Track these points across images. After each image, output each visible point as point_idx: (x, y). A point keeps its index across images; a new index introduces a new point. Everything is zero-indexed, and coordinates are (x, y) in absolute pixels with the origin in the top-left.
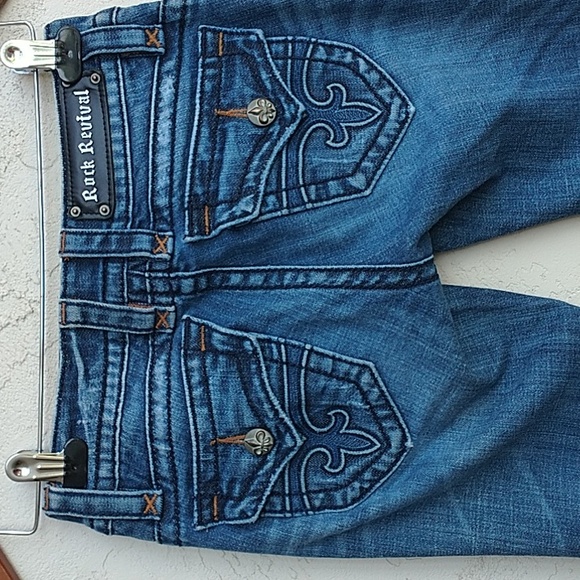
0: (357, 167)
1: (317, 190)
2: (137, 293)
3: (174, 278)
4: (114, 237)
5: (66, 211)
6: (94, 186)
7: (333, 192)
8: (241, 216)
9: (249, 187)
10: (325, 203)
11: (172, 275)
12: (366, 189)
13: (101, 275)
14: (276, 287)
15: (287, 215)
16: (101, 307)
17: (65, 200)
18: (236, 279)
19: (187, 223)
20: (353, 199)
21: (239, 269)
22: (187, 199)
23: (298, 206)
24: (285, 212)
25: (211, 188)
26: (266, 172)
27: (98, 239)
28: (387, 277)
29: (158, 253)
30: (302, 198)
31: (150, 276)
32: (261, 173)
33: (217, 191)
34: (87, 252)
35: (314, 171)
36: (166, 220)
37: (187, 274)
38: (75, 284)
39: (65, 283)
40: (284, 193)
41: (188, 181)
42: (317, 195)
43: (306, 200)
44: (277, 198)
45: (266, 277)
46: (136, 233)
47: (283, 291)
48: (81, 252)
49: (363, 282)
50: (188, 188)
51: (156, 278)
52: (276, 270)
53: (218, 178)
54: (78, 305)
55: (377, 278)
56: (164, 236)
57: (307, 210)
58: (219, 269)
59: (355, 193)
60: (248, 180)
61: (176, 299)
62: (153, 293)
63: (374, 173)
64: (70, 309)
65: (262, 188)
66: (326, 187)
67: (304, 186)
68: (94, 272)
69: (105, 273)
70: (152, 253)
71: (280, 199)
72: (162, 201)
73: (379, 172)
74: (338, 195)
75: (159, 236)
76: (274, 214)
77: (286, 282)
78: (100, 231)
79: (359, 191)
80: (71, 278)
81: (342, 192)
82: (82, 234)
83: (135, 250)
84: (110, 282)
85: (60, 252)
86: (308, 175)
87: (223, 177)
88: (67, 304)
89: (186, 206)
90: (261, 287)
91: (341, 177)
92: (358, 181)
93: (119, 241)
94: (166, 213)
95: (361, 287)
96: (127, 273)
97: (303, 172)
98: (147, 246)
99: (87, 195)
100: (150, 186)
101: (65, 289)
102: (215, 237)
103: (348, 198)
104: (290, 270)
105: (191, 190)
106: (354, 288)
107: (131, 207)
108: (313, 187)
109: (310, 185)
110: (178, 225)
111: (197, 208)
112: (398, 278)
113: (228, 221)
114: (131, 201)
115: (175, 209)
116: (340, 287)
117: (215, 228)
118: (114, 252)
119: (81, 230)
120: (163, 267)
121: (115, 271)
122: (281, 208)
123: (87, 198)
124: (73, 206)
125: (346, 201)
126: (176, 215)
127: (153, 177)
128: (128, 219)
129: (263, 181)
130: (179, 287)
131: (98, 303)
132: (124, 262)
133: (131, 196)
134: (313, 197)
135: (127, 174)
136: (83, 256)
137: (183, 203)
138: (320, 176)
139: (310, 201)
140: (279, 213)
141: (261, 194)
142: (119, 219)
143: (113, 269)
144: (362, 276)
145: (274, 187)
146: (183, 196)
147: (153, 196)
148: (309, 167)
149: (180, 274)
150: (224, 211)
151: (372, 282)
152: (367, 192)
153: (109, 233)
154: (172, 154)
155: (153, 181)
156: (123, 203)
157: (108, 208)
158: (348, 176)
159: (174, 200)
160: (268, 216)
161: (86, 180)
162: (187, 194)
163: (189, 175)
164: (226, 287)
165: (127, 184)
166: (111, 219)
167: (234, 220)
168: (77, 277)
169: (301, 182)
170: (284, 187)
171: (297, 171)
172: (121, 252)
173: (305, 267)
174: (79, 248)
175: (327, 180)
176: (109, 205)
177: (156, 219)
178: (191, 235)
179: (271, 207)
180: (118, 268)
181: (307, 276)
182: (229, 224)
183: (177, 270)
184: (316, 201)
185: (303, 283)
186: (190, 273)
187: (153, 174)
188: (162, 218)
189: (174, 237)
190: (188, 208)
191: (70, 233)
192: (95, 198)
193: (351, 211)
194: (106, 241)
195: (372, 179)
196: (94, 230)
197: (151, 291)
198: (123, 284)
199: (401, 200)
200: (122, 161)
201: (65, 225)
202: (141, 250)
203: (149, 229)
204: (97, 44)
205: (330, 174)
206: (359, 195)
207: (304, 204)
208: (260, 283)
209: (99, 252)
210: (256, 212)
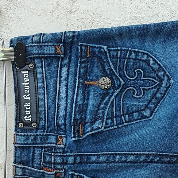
0: (146, 107)
1: (129, 117)
2: (47, 163)
3: (65, 156)
4: (39, 137)
5: (17, 125)
6: (30, 114)
7: (136, 118)
8: (96, 129)
9: (100, 116)
10: (132, 122)
11: (64, 155)
12: (150, 117)
13: (31, 154)
14: (112, 162)
15: (116, 129)
16: (31, 170)
17: (16, 119)
18: (94, 159)
19: (72, 132)
20: (144, 121)
21: (95, 153)
22: (72, 121)
23: (121, 124)
24: (115, 127)
25: (83, 116)
26: (107, 110)
27: (32, 138)
28: (163, 158)
29: (59, 144)
30: (122, 120)
31: (54, 155)
32: (105, 110)
33: (85, 118)
34: (26, 144)
35: (127, 108)
36: (63, 130)
37: (71, 154)
38: (20, 157)
39: (15, 157)
40: (115, 119)
41: (73, 113)
42: (129, 119)
43: (124, 121)
44: (112, 121)
45: (107, 158)
46: (49, 135)
47: (115, 164)
48: (23, 144)
49: (152, 160)
50: (73, 116)
51: (57, 156)
52: (111, 154)
53: (86, 112)
54: (21, 168)
55: (158, 158)
56: (62, 137)
57: (125, 126)
58: (86, 153)
59: (145, 118)
60: (99, 113)
61: (65, 167)
62: (55, 163)
63: (154, 110)
64: (17, 169)
65: (105, 117)
66: (133, 115)
67: (123, 115)
68: (29, 152)
69: (34, 153)
70: (56, 144)
71: (113, 121)
72: (61, 122)
73: (156, 109)
74: (138, 119)
75: (59, 136)
76: (111, 128)
77: (117, 160)
78: (33, 134)
79: (147, 117)
80: (18, 155)
81: (140, 117)
82: (24, 136)
83: (49, 143)
84: (36, 157)
85: (13, 143)
86: (125, 110)
87: (88, 111)
88: (16, 167)
89: (72, 124)
90: (105, 162)
91: (139, 111)
92: (147, 113)
93: (41, 139)
94: (63, 127)
95: (150, 162)
96: (44, 153)
97: (123, 109)
98: (54, 141)
99: (26, 118)
100: (56, 115)
101: (15, 159)
102: (85, 138)
103: (142, 120)
104: (119, 154)
105: (74, 117)
106: (147, 162)
107: (46, 123)
108: (127, 116)
109: (126, 114)
110: (68, 132)
111: (77, 125)
112: (168, 159)
113: (90, 131)
114: (47, 121)
115: (67, 125)
116: (141, 162)
117: (85, 134)
118: (39, 144)
119: (24, 134)
120: (61, 151)
121: (38, 152)
122: (114, 125)
123: (26, 120)
124: (20, 123)
125: (141, 121)
126: (67, 128)
127: (57, 111)
128: (45, 129)
129: (106, 114)
130: (67, 160)
131: (30, 168)
132: (42, 148)
133: (46, 118)
134: (127, 120)
135: (45, 109)
136: (25, 146)
137: (71, 123)
138: (130, 110)
139: (126, 122)
140: (113, 128)
141: (105, 120)
142: (41, 129)
143: (37, 151)
144: (151, 157)
145: (110, 116)
146: (71, 120)
147: (57, 119)
148: (125, 107)
149: (68, 154)
150: (89, 127)
151: (156, 160)
152: (151, 118)
153: (37, 135)
154: (67, 101)
155: (57, 113)
156: (43, 122)
157: (36, 124)
158: (142, 111)
159: (67, 121)
160: (108, 129)
161: (26, 111)
162: (72, 119)
163: (74, 110)
164: (89, 163)
165: (45, 113)
166: (37, 129)
167: (93, 131)
168: (21, 154)
169: (122, 114)
170: (114, 116)
171: (120, 108)
172: (42, 144)
173: (125, 153)
174: (23, 142)
175: (133, 112)
176: (36, 123)
177: (58, 130)
178: (74, 137)
179: (109, 125)
180: (40, 151)
181: (126, 157)
182: (91, 133)
183: (67, 152)
184: (128, 122)
185: (125, 161)
186: (72, 154)
187: (58, 109)
188: (61, 129)
189: (66, 137)
190: (73, 125)
191: (19, 135)
192: (30, 119)
193: (144, 126)
194: (35, 139)
195: (153, 112)
196: (30, 134)
197: (54, 162)
198: (41, 159)
199: (166, 122)
200: (43, 103)
201: (16, 131)
202: (51, 143)
203: (55, 133)
204: (34, 52)
205: (134, 109)
206: (147, 119)
207: (123, 123)
208: (105, 160)
209: (32, 144)
210: (103, 128)
